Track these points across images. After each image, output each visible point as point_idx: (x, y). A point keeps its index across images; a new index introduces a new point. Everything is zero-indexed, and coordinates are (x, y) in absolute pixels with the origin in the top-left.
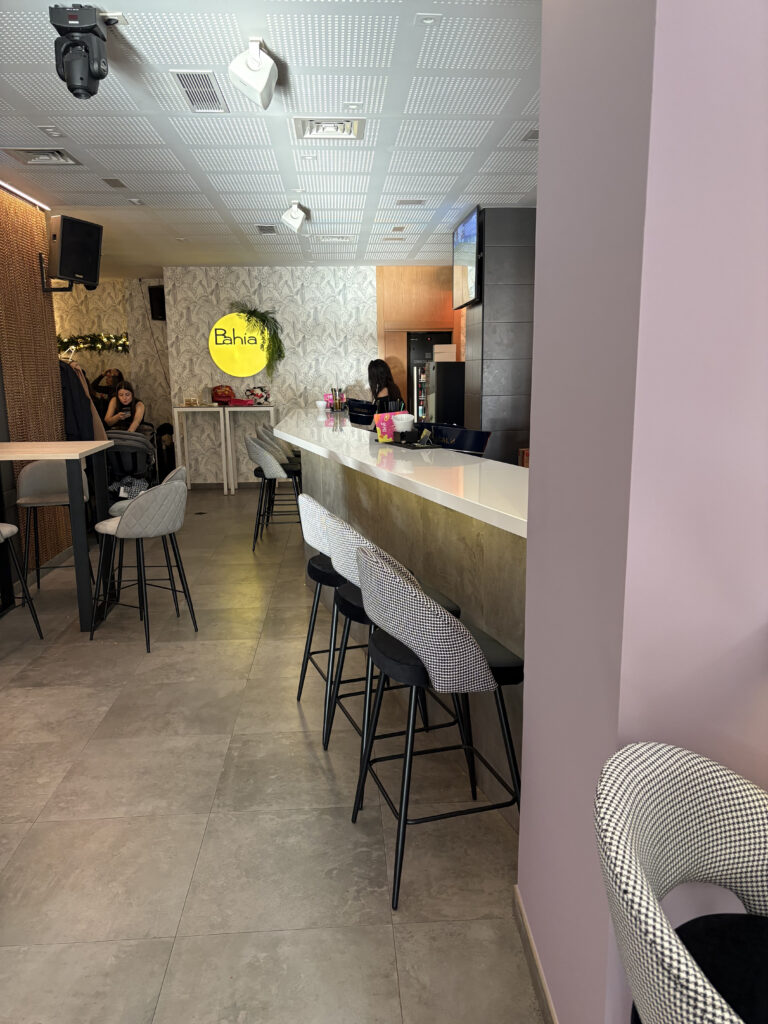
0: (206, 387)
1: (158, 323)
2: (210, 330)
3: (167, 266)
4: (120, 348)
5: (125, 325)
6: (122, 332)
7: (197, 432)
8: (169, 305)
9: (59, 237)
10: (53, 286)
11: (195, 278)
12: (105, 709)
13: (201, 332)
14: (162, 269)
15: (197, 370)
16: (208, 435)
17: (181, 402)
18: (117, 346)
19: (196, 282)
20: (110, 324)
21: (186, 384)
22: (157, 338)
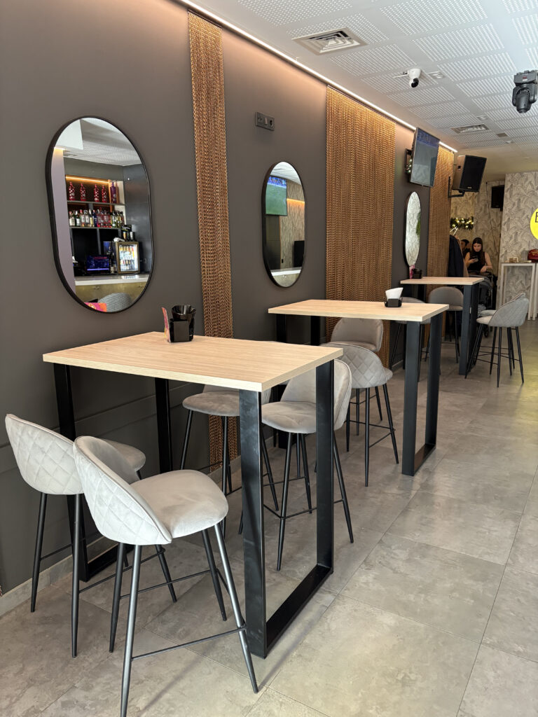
0: (524, 250)
1: (497, 210)
2: (532, 213)
3: (508, 173)
4: (467, 227)
5: (472, 212)
6: (469, 216)
7: (513, 279)
8: (507, 198)
9: (462, 167)
10: (453, 194)
11: (527, 179)
12: (481, 404)
13: (526, 215)
14: (505, 175)
15: (519, 239)
16: (521, 282)
17: (506, 259)
18: (465, 226)
19: (527, 182)
20: (463, 211)
21: (511, 249)
22: (493, 220)
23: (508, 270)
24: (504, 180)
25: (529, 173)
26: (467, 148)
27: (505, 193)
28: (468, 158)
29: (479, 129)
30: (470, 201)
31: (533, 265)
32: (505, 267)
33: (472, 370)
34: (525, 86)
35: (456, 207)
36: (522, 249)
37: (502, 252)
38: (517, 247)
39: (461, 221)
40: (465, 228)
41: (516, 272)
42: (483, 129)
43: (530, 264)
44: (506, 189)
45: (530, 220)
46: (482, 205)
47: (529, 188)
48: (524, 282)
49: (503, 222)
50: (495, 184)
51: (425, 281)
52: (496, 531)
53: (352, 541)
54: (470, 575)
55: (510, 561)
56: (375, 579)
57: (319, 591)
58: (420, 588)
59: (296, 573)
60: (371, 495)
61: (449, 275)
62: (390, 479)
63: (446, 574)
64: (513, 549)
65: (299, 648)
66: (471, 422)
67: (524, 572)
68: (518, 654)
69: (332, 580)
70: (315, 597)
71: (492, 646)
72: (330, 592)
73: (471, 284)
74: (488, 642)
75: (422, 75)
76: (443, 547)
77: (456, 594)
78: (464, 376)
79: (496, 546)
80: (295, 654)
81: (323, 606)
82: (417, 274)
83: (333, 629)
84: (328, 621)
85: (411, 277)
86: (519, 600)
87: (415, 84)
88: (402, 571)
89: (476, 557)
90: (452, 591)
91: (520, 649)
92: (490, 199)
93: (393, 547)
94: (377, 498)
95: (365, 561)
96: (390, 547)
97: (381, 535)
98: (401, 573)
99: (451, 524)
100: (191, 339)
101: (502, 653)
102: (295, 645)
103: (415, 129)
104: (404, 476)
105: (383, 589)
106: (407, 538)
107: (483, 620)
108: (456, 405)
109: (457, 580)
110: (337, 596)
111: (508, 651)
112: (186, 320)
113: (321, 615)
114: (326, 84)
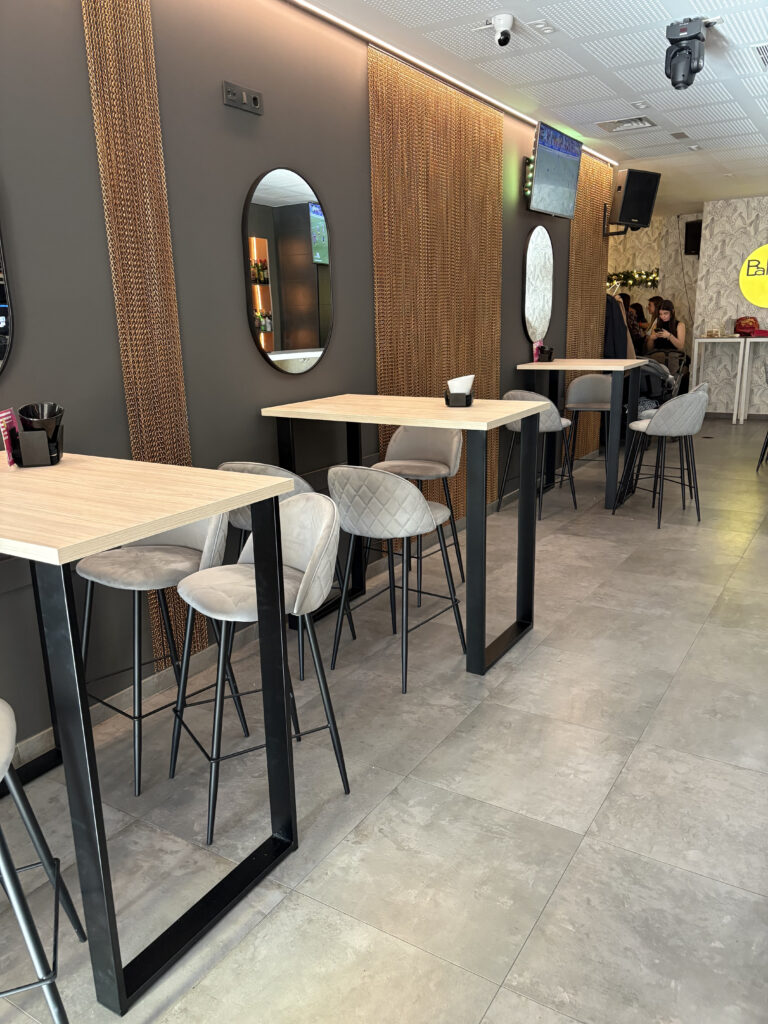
0: (730, 319)
1: (691, 258)
2: (743, 262)
3: (708, 201)
4: (649, 284)
5: (658, 262)
6: (653, 268)
7: (714, 363)
8: (705, 240)
9: (623, 189)
10: (611, 231)
11: (735, 210)
12: (625, 556)
13: (733, 265)
14: (702, 204)
15: (723, 302)
16: (725, 366)
17: (702, 333)
18: (647, 282)
19: (736, 214)
20: (644, 260)
21: (709, 315)
22: (687, 273)
23: (706, 349)
24: (701, 211)
25: (740, 200)
26: (632, 158)
27: (703, 232)
28: (632, 174)
29: (641, 125)
30: (655, 245)
31: (742, 340)
32: (699, 344)
33: (628, 502)
34: (684, 43)
35: (634, 255)
36: (725, 318)
37: (698, 321)
38: (720, 313)
39: (640, 275)
40: (647, 286)
41: (718, 352)
42: (647, 125)
43: (737, 339)
44: (704, 225)
45: (738, 272)
46: (671, 250)
47: (739, 223)
48: (729, 367)
49: (699, 276)
50: (691, 218)
51: (557, 365)
52: (586, 772)
53: (347, 791)
54: (520, 853)
55: (594, 828)
56: (362, 860)
57: (263, 883)
58: (431, 878)
59: (237, 848)
60: (406, 708)
61: (606, 355)
62: (447, 680)
63: (482, 852)
64: (606, 803)
65: (189, 996)
66: (602, 586)
67: (612, 848)
68: (560, 1006)
69: (292, 861)
70: (251, 896)
71: (520, 990)
72: (279, 886)
73: (622, 369)
74: (515, 984)
75: (514, 25)
76: (494, 803)
77: (487, 890)
78: (611, 511)
79: (579, 799)
80: (177, 1007)
81: (259, 912)
82: (546, 354)
83: (260, 958)
84: (257, 942)
85: (536, 359)
86: (589, 901)
87: (505, 40)
88: (412, 846)
89: (541, 818)
90: (484, 883)
91: (566, 997)
92: (683, 241)
93: (411, 802)
94: (414, 713)
95: (357, 827)
96: (406, 802)
97: (398, 779)
98: (409, 849)
99: (518, 760)
100: (54, 461)
101: (533, 1005)
102: (182, 992)
103: (536, 123)
104: (470, 674)
105: (370, 879)
106: (439, 785)
107: (518, 938)
108: (586, 559)
109: (496, 863)
110: (290, 894)
111: (543, 1001)
112: (43, 429)
113: (249, 930)
114: (367, 42)
